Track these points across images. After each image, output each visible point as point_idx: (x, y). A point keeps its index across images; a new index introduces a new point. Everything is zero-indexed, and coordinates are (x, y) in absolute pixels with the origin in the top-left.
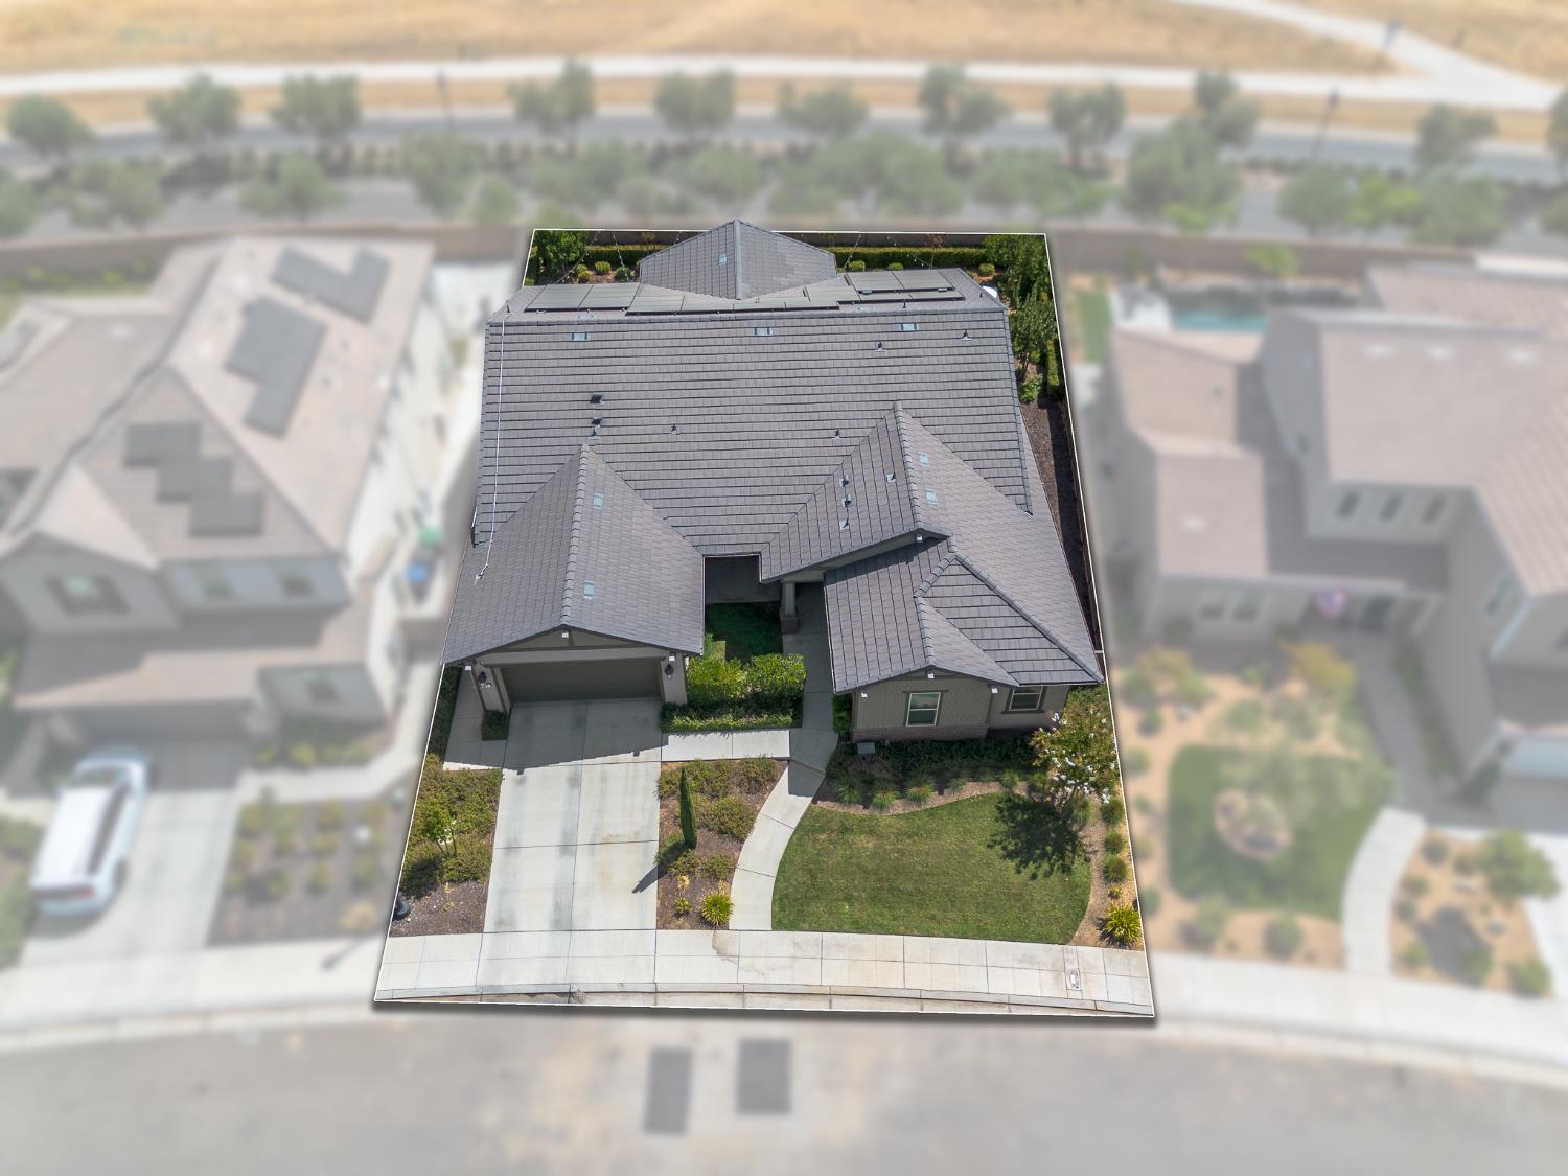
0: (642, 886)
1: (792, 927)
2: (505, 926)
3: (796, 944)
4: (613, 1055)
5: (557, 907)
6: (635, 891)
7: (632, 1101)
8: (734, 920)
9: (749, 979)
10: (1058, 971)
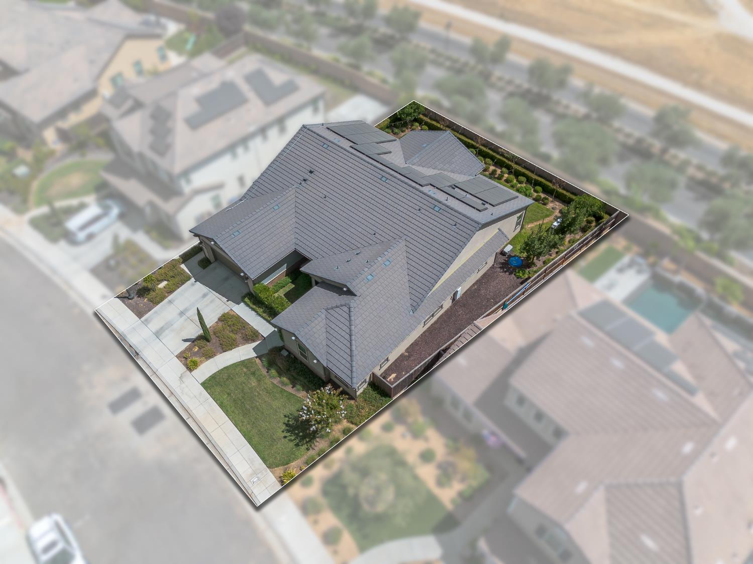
0: (185, 341)
1: (205, 388)
2: (146, 323)
3: (201, 394)
4: (126, 379)
5: (162, 327)
6: (183, 340)
7: (115, 394)
8: (195, 372)
9: (178, 391)
10: (255, 473)
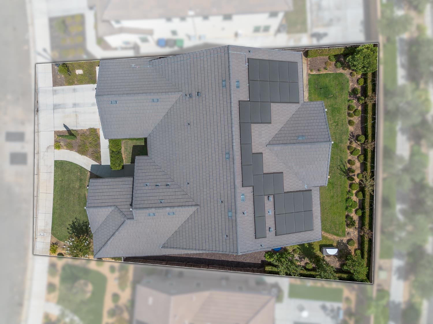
0: (65, 126)
1: (55, 165)
2: (55, 92)
3: (50, 166)
4: (23, 123)
5: (59, 105)
6: (64, 124)
7: (13, 128)
8: (57, 151)
9: (41, 154)
10: (44, 231)
